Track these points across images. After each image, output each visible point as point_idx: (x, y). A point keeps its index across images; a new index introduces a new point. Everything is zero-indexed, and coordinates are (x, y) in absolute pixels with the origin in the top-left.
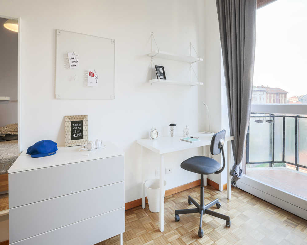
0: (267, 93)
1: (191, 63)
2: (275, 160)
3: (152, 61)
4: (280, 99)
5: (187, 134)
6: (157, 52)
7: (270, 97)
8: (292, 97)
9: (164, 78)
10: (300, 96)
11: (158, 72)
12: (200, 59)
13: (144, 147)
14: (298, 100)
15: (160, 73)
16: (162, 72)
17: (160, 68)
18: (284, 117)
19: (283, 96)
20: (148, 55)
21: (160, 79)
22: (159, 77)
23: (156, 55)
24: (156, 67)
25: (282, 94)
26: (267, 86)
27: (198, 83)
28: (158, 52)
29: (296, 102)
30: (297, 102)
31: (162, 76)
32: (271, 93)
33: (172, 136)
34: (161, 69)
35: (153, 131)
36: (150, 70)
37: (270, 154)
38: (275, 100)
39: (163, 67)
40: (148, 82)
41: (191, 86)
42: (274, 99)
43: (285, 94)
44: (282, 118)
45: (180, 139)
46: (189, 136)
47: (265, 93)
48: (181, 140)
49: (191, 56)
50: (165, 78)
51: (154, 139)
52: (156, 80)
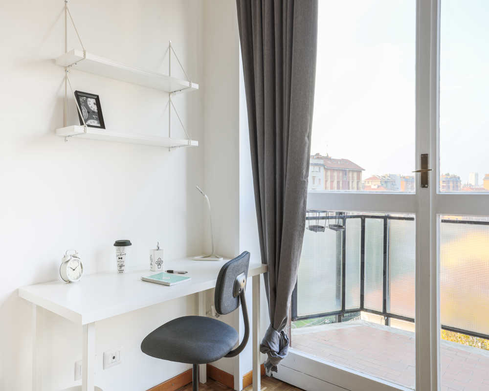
0: (326, 169)
1: (170, 93)
2: (347, 308)
3: (66, 78)
4: (349, 182)
5: (159, 263)
6: (79, 54)
7: (332, 177)
8: (370, 178)
9: (99, 125)
10: (385, 177)
11: (84, 110)
12: (190, 85)
13: (39, 308)
14: (380, 184)
15: (89, 112)
16: (94, 108)
17: (89, 99)
18: (363, 218)
19: (355, 174)
20: (54, 61)
21: (89, 126)
22: (86, 121)
23: (76, 64)
24: (78, 94)
25: (353, 171)
26: (325, 155)
27: (185, 142)
28: (82, 55)
29: (376, 187)
30: (378, 186)
31: (93, 118)
32: (333, 170)
33: (121, 271)
34: (91, 102)
35: (67, 261)
36: (62, 101)
37: (338, 297)
38: (341, 183)
39: (98, 96)
40: (55, 132)
41: (170, 148)
42: (338, 182)
43: (359, 171)
44: (360, 219)
45: (140, 278)
46: (165, 267)
47: (322, 169)
48: (144, 280)
49: (170, 75)
50: (103, 126)
51: (70, 282)
52: (79, 128)
